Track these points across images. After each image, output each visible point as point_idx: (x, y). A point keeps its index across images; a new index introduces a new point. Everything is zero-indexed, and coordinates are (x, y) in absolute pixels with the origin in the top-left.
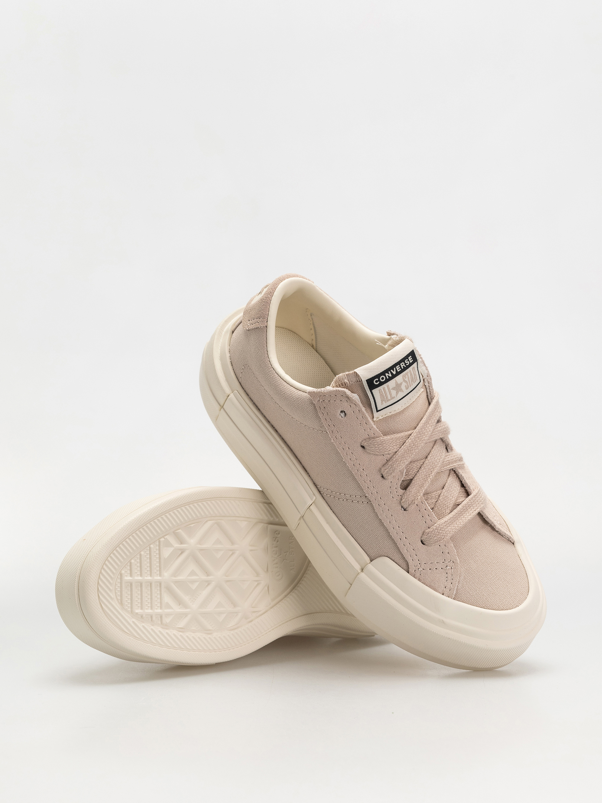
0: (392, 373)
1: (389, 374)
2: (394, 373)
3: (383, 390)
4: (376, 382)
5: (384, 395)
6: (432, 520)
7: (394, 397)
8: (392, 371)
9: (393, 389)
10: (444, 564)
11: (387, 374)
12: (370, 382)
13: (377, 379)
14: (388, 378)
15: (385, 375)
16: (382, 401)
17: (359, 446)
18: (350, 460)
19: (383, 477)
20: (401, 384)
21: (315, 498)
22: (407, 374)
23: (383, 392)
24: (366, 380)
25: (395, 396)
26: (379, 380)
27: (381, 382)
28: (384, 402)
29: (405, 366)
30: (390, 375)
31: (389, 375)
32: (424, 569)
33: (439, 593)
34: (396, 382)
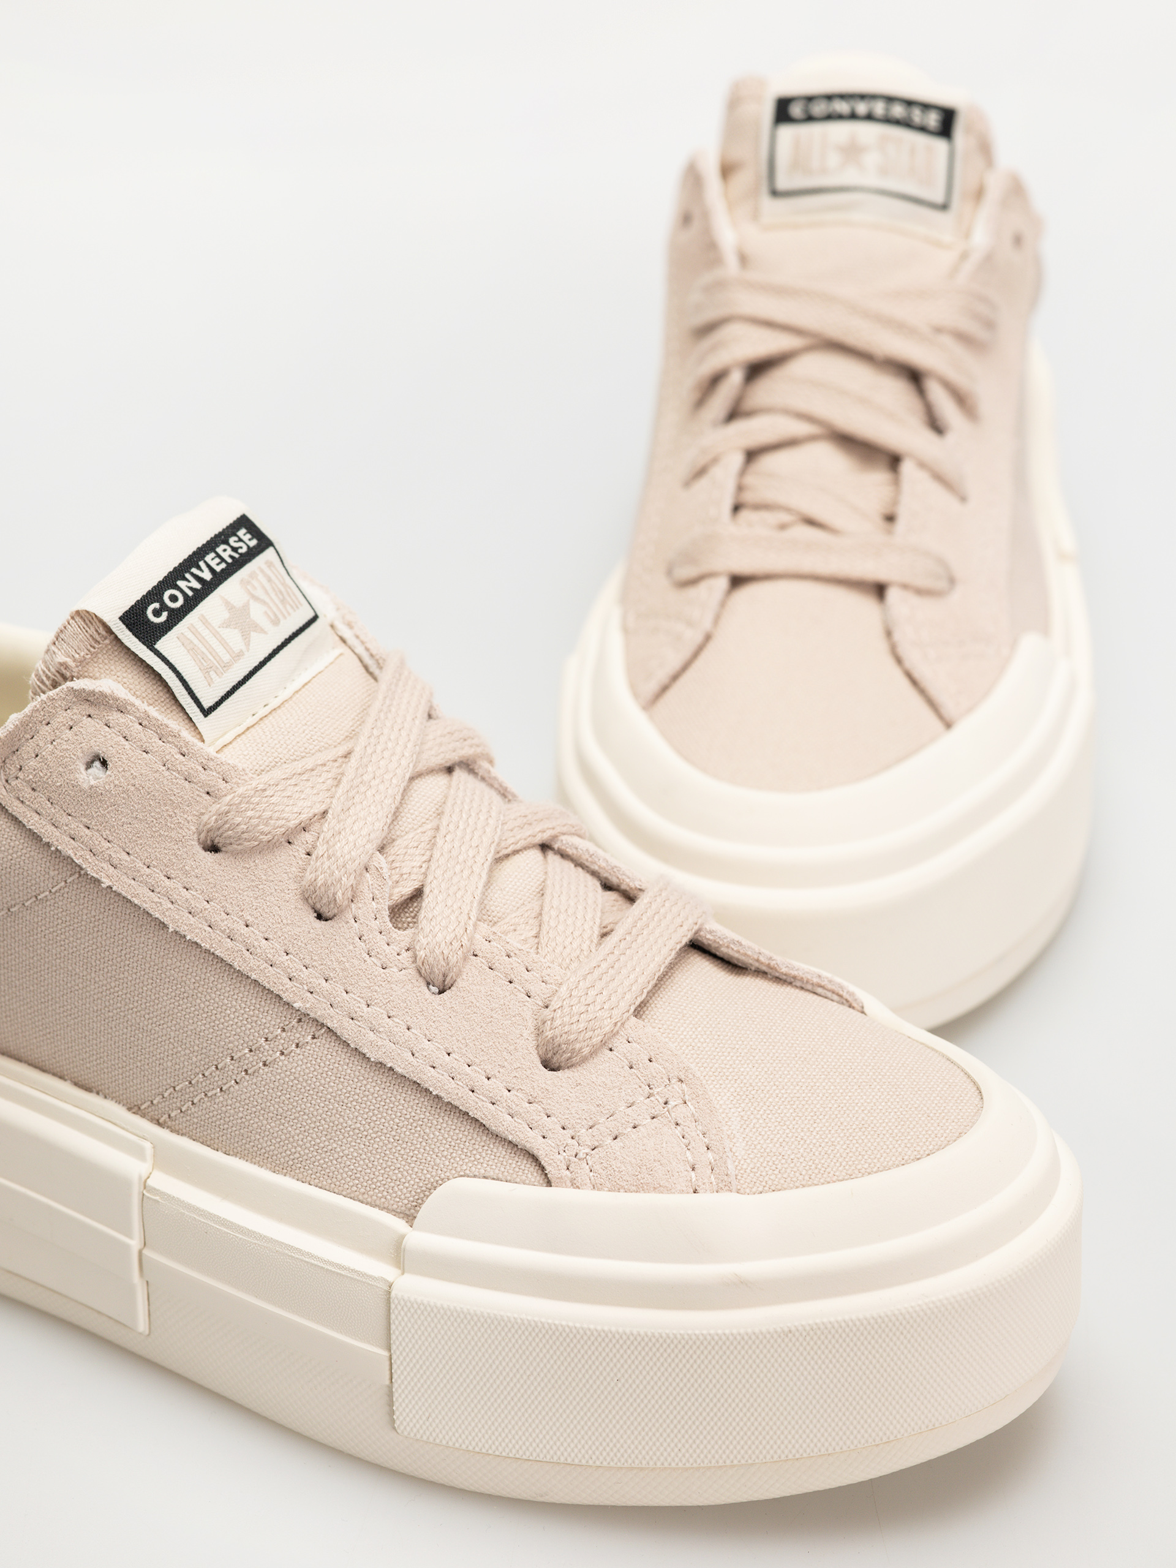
0: (199, 579)
1: (189, 581)
2: (207, 576)
3: (190, 636)
4: (157, 613)
5: (204, 650)
6: (547, 978)
7: (241, 651)
8: (194, 570)
9: (227, 624)
10: (652, 1098)
11: (181, 584)
12: (134, 618)
13: (156, 605)
14: (190, 593)
15: (177, 585)
16: (206, 671)
17: (199, 849)
18: (190, 916)
19: (320, 917)
20: (246, 607)
21: (148, 1146)
22: (253, 575)
23: (196, 641)
24: (120, 618)
25: (244, 648)
26: (164, 607)
27: (172, 611)
28: (212, 673)
29: (237, 556)
30: (196, 585)
31: (190, 585)
32: (596, 1144)
33: (682, 1192)
34: (227, 603)
